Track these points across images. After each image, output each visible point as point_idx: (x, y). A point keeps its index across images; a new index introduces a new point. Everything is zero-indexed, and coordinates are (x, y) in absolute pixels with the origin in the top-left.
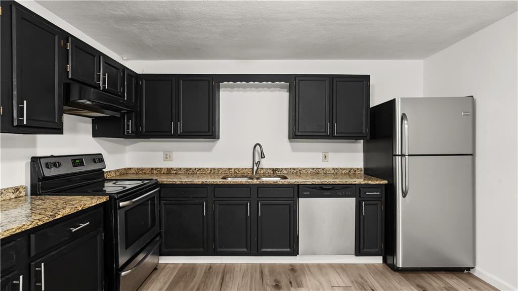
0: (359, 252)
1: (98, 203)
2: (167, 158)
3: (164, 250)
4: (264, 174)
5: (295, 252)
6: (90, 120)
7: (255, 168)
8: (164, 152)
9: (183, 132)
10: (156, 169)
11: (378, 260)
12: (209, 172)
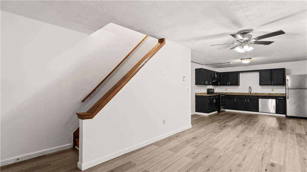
3: (226, 108)
5: (258, 111)
7: (249, 93)
9: (230, 84)
11: (284, 116)
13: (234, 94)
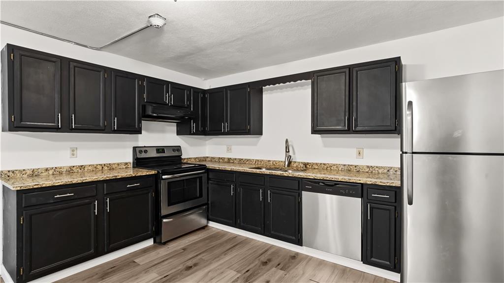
0: (366, 260)
1: (148, 174)
2: (229, 150)
5: (299, 241)
6: (175, 124)
7: (287, 162)
8: (227, 146)
9: (230, 131)
10: (221, 159)
12: (254, 162)
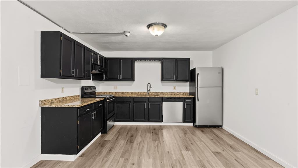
0: (184, 121)
2: (115, 88)
3: (116, 120)
4: (151, 94)
5: (161, 121)
7: (148, 92)
8: (114, 86)
9: (122, 79)
10: (111, 92)
11: (191, 124)
12: (131, 93)
13: (128, 96)
